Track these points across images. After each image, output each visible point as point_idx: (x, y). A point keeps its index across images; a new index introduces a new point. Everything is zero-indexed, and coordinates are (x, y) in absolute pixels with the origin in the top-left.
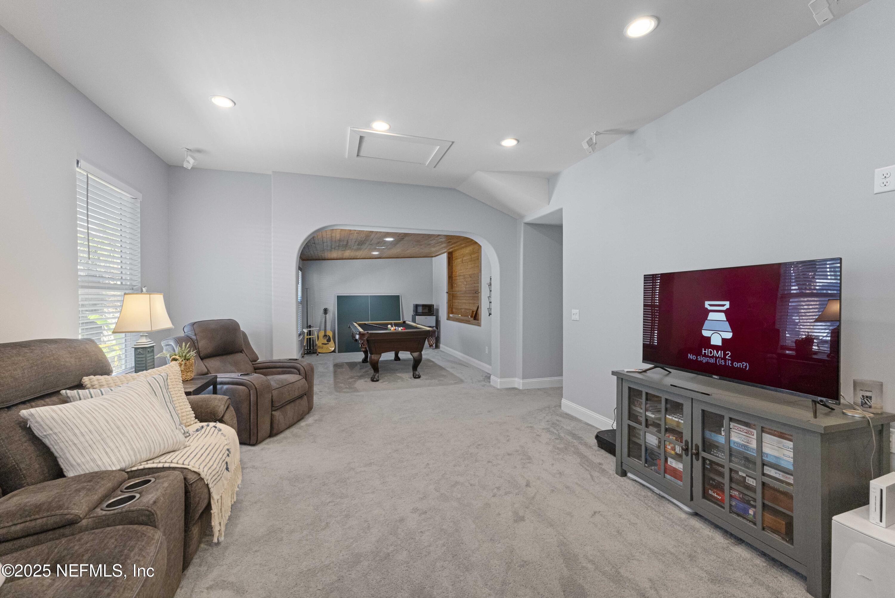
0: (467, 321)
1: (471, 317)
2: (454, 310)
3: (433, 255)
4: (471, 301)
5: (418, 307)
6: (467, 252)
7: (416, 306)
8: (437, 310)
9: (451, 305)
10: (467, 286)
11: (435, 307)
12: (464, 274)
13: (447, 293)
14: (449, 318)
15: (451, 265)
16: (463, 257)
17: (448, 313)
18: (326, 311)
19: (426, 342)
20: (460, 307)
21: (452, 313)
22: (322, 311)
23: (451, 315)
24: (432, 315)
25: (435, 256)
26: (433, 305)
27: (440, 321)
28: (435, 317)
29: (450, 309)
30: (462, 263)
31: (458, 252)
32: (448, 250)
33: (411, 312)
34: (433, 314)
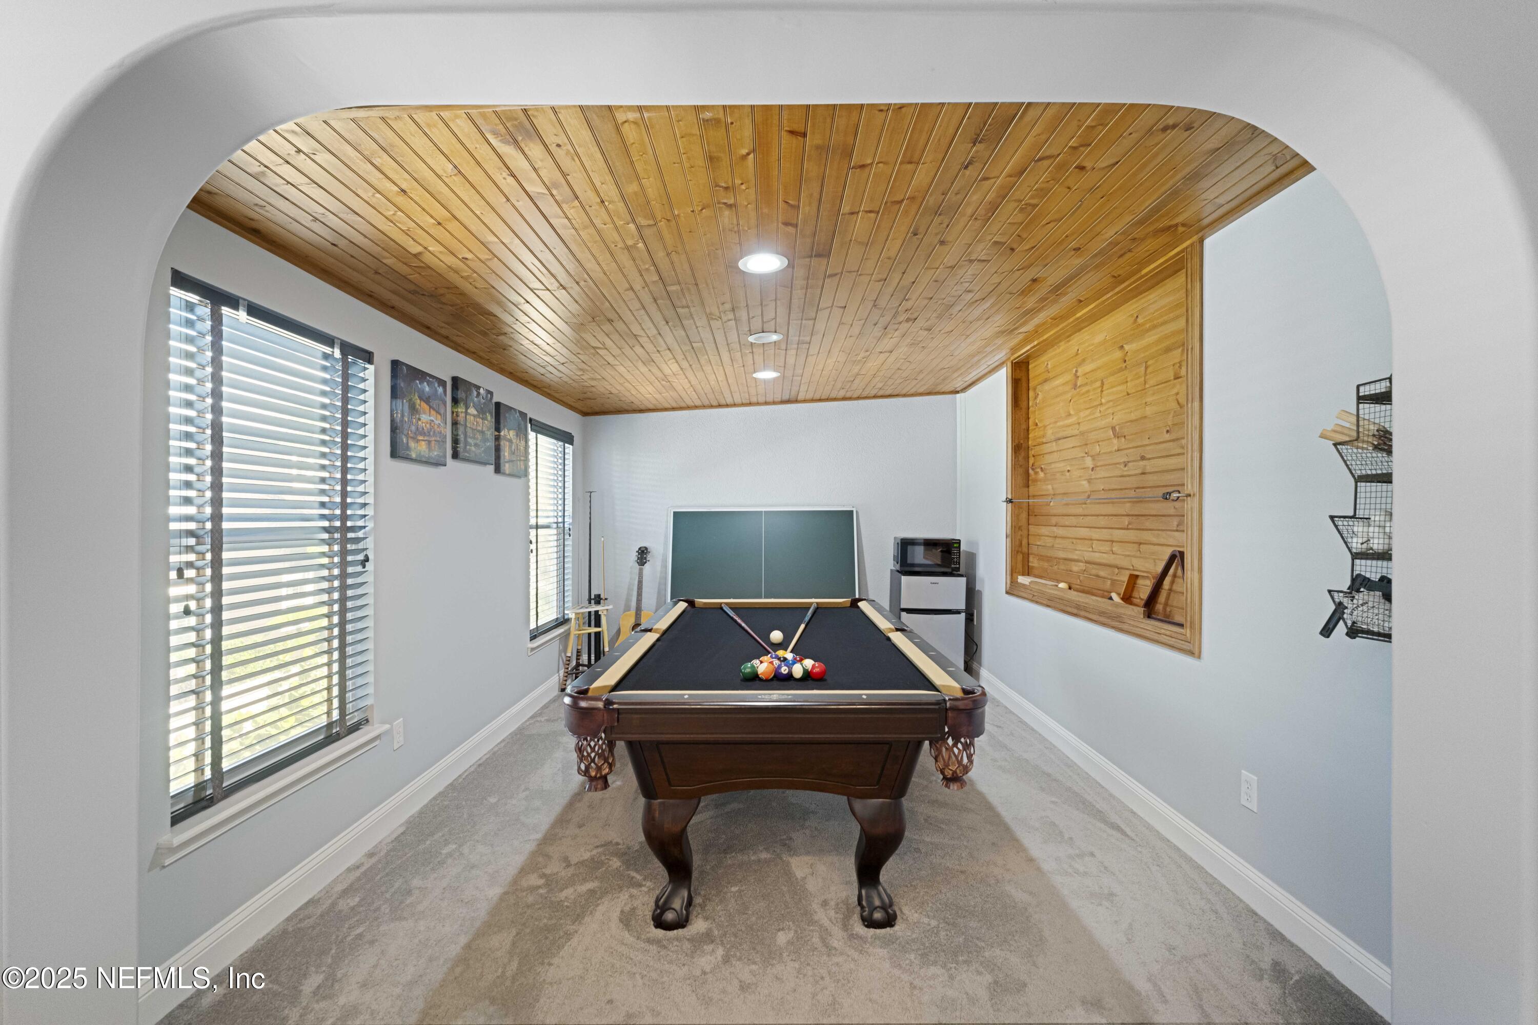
0: (1102, 613)
1: (1127, 598)
2: (1034, 562)
3: (959, 384)
4: (1118, 534)
5: (909, 548)
6: (1099, 338)
7: (905, 545)
8: (972, 557)
9: (1024, 542)
10: (1101, 473)
11: (963, 547)
12: (1083, 428)
13: (1009, 501)
14: (1013, 590)
15: (1023, 404)
16: (1080, 364)
17: (1013, 572)
18: (643, 555)
19: (926, 756)
20: (1062, 554)
21: (1027, 572)
22: (634, 556)
23: (1022, 580)
24: (953, 572)
25: (964, 390)
26: (959, 542)
27: (980, 592)
28: (964, 580)
29: (1020, 557)
30: (1075, 387)
31: (1051, 353)
32: (1014, 350)
33: (890, 564)
34: (958, 569)
